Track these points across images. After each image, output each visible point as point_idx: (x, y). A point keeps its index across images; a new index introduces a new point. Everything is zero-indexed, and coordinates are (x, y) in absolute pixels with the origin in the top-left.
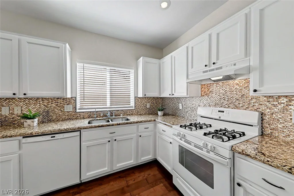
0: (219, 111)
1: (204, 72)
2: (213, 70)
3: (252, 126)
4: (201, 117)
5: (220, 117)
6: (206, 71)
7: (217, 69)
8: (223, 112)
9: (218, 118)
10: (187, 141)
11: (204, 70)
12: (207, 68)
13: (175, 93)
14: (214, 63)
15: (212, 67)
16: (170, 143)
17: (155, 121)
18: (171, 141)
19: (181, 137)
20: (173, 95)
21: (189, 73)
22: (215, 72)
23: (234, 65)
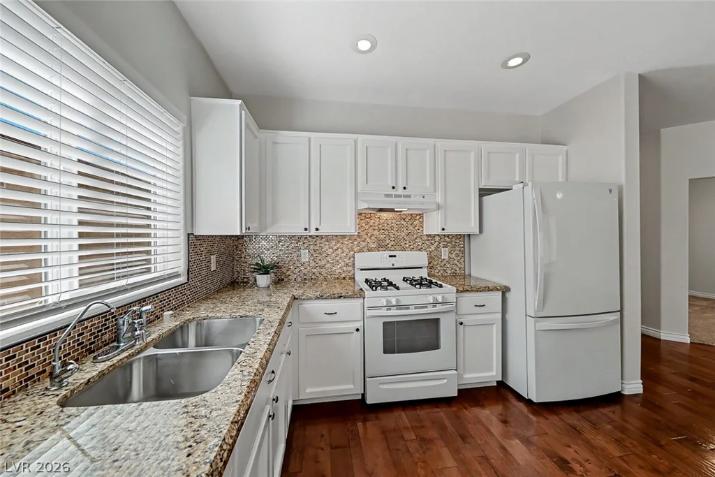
0: (390, 256)
1: (387, 196)
2: (399, 196)
3: (421, 268)
4: (362, 270)
5: (393, 265)
6: (391, 196)
7: (406, 196)
8: (395, 256)
9: (391, 266)
10: (399, 307)
11: (389, 193)
12: (393, 192)
13: (320, 225)
14: (405, 188)
15: (400, 191)
16: (358, 330)
17: (295, 298)
18: (359, 325)
19: (389, 307)
20: (317, 229)
21: (359, 190)
22: (402, 199)
23: (423, 197)
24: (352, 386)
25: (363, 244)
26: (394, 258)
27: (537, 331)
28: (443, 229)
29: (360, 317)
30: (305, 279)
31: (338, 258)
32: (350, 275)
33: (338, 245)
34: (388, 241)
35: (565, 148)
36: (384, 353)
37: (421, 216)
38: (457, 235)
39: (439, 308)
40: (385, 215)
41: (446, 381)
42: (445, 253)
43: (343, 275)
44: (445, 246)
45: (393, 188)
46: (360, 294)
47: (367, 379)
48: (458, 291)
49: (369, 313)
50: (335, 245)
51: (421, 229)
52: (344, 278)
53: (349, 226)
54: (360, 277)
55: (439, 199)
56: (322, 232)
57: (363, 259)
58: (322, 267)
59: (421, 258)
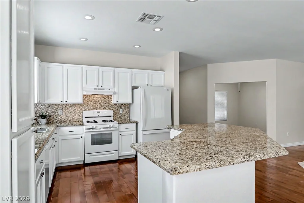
0: (97, 112)
3: (111, 117)
4: (86, 117)
5: (98, 115)
6: (96, 89)
7: (102, 89)
8: (99, 112)
9: (98, 116)
10: (97, 128)
11: (96, 88)
12: (97, 88)
13: (68, 100)
14: (102, 86)
15: (100, 87)
16: (81, 137)
17: (57, 126)
18: (82, 135)
19: (93, 128)
20: (66, 101)
21: (84, 86)
22: (101, 90)
23: (110, 89)
24: (79, 158)
25: (86, 108)
26: (99, 113)
27: (143, 135)
28: (117, 102)
29: (82, 132)
30: (61, 122)
31: (75, 113)
32: (81, 120)
33: (76, 108)
34: (97, 106)
35: (164, 72)
36: (92, 145)
37: (111, 96)
38: (126, 104)
39: (112, 129)
40: (96, 96)
41: (114, 154)
42: (121, 111)
43: (78, 120)
44: (121, 108)
45: (97, 86)
46: (83, 125)
47: (85, 155)
48: (119, 123)
49: (86, 131)
50: (75, 108)
51: (111, 102)
52: (78, 121)
53: (79, 100)
54: (85, 120)
55: (116, 90)
56: (68, 102)
57: (86, 113)
58: (68, 117)
59: (110, 113)
